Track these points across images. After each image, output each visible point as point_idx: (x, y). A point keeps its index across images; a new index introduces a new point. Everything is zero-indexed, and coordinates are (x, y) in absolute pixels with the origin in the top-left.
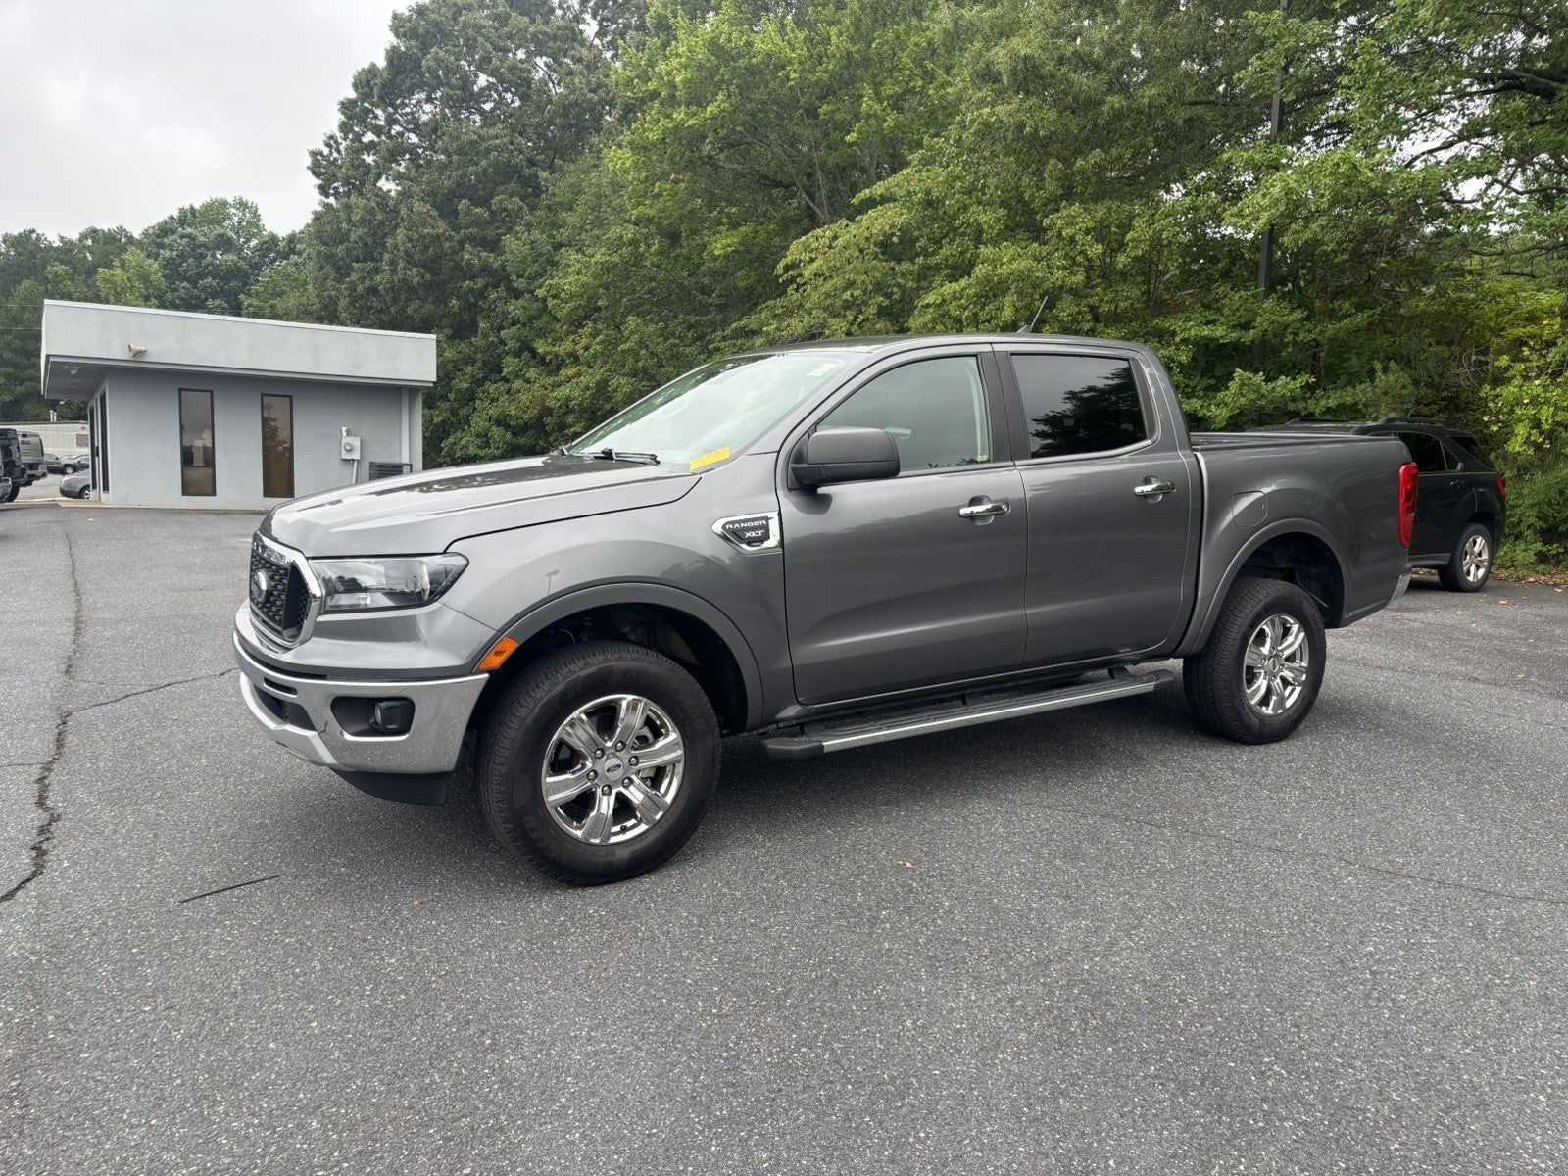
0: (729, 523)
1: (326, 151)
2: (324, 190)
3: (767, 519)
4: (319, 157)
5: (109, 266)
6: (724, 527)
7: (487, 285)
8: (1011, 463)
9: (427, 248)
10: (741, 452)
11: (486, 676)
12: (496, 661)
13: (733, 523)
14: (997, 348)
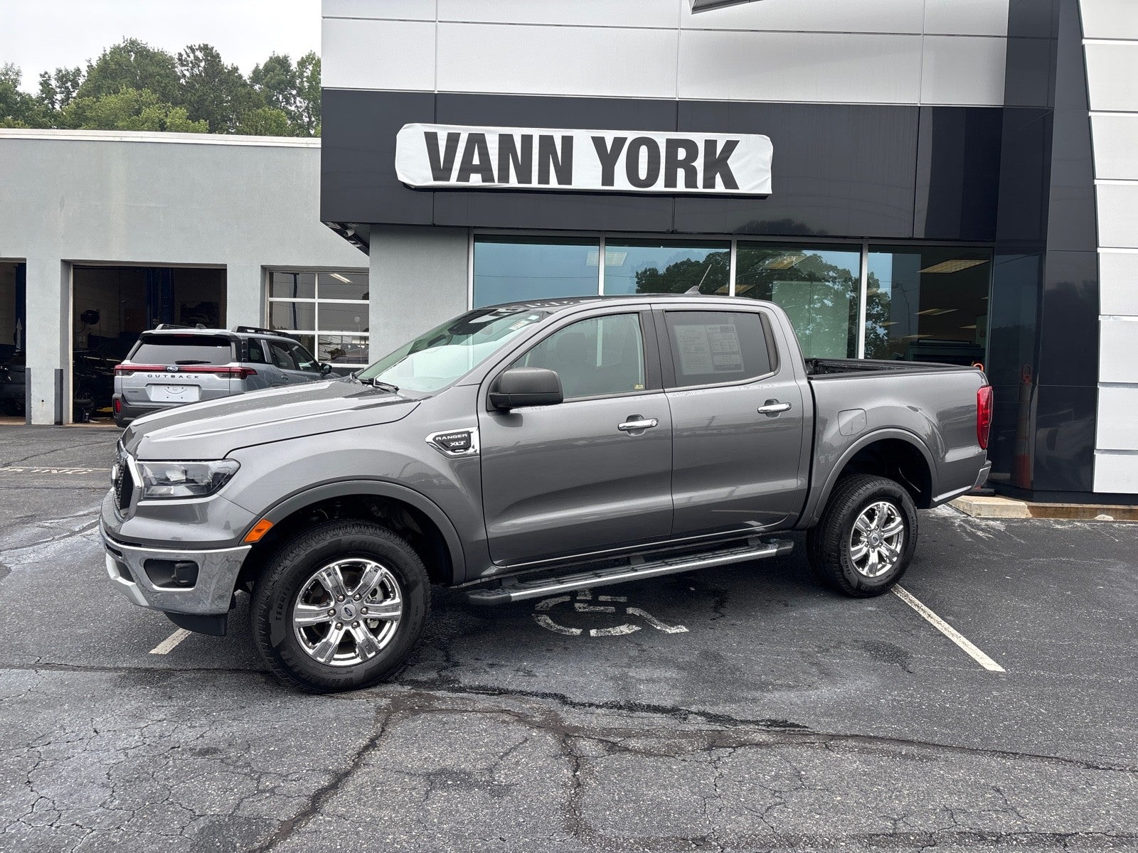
0: (438, 436)
3: (469, 433)
6: (434, 439)
8: (662, 390)
10: (453, 385)
11: (250, 547)
12: (256, 536)
13: (442, 436)
14: (654, 307)
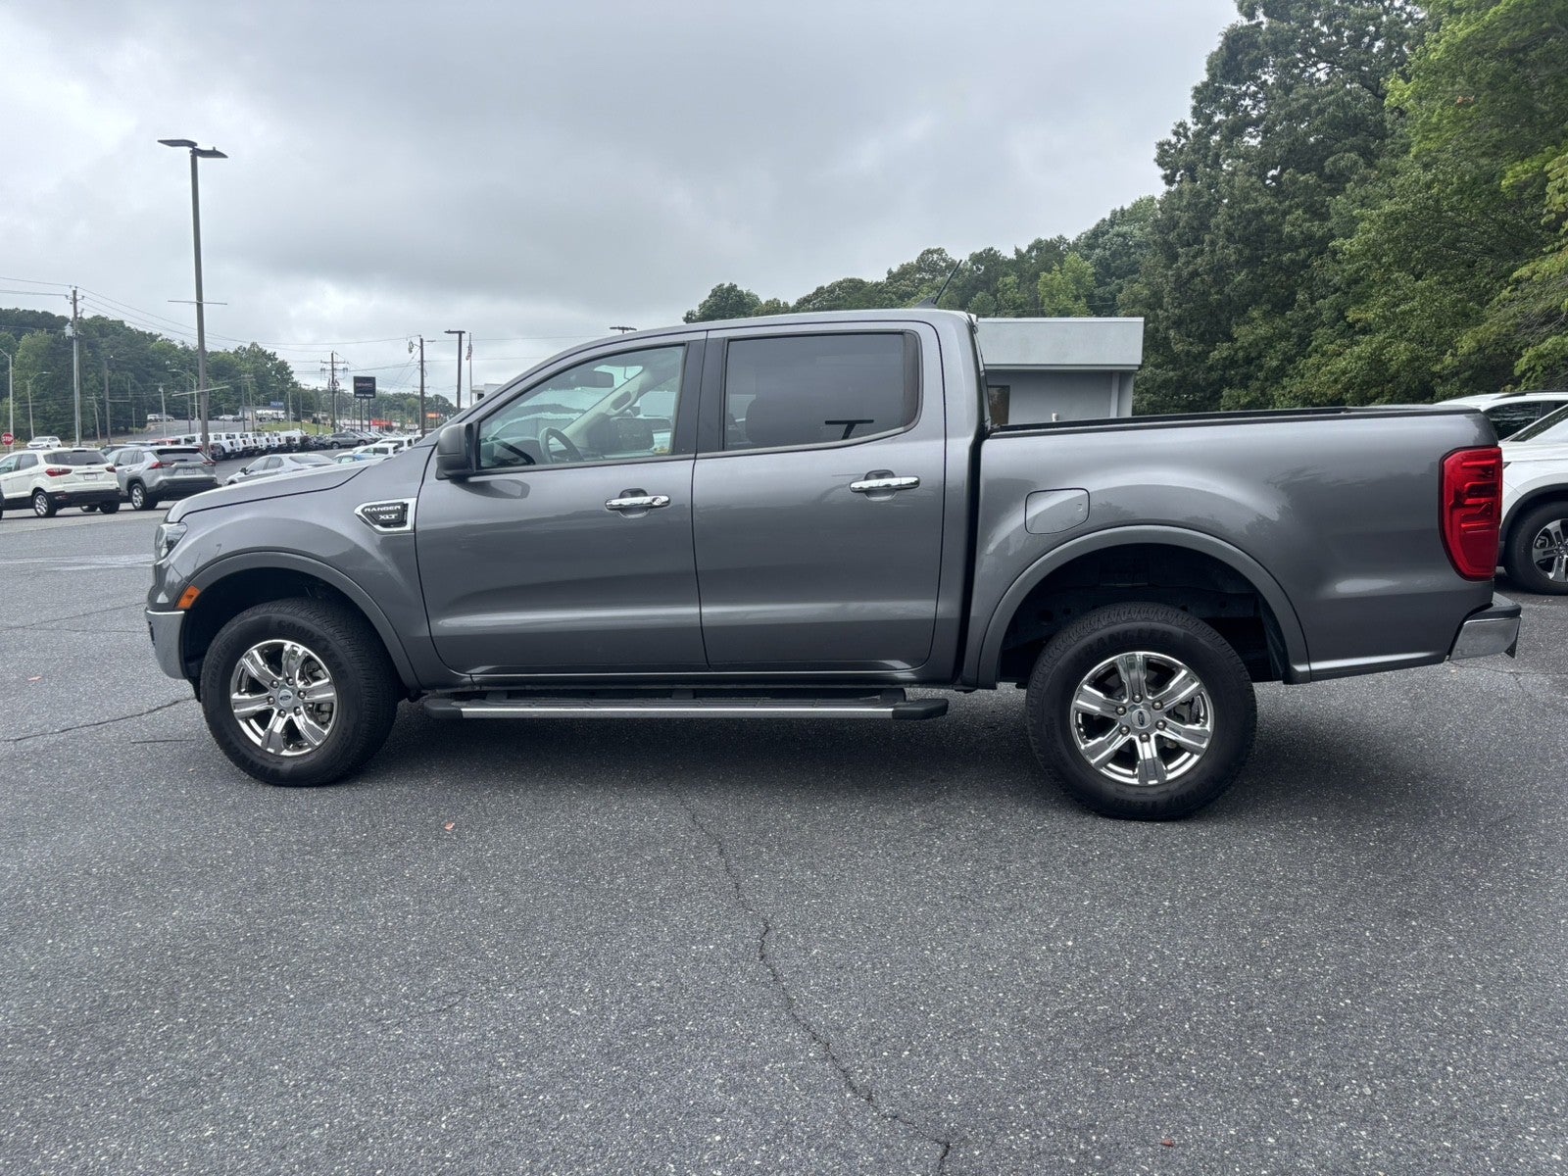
0: (367, 507)
1: (1174, 140)
2: (1169, 180)
3: (406, 504)
4: (1166, 147)
5: (1049, 270)
6: (363, 511)
7: (1310, 255)
8: (693, 455)
9: (1249, 222)
11: (183, 612)
12: (188, 603)
13: (371, 507)
14: (713, 335)
